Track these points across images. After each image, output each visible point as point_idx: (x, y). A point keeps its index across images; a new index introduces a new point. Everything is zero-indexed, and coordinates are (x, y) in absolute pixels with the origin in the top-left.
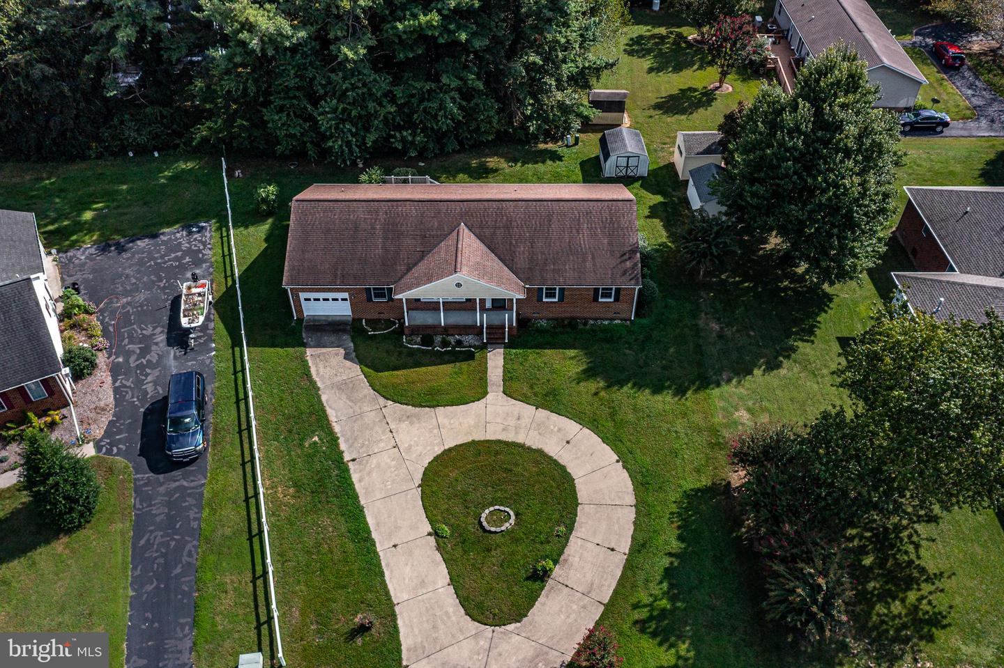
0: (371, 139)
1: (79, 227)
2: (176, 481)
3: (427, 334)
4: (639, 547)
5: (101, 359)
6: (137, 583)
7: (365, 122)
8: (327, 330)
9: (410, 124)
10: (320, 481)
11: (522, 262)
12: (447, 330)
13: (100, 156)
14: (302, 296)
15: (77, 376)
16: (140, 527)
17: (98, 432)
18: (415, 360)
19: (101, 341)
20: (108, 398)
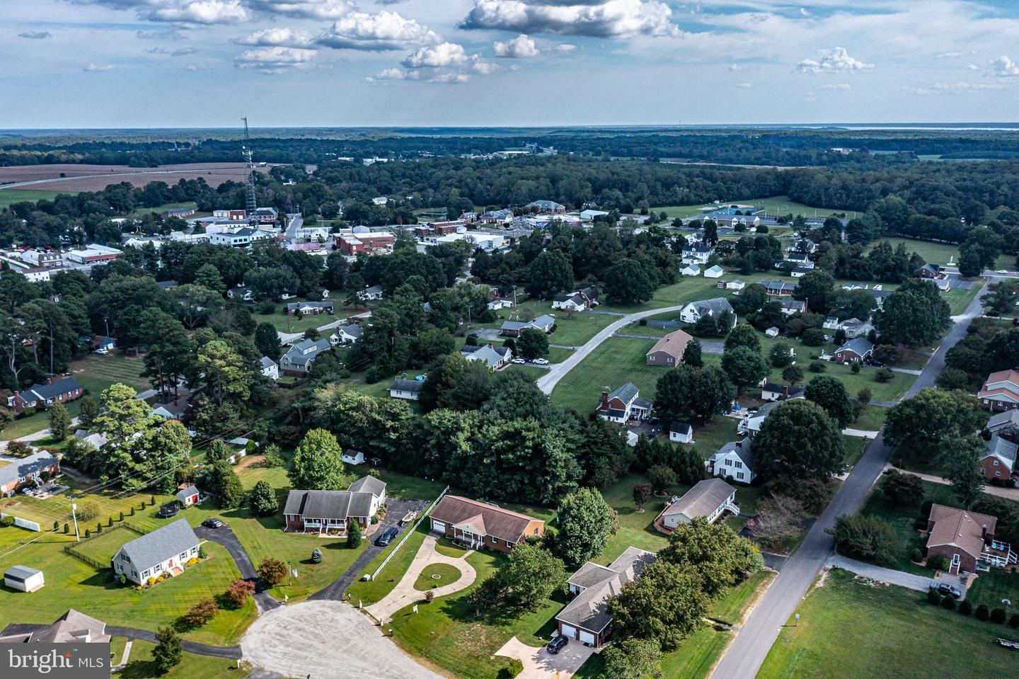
0: (488, 489)
1: (399, 493)
2: (379, 548)
3: (458, 541)
4: (461, 591)
5: (380, 522)
6: (358, 561)
7: (487, 484)
8: (437, 533)
9: (501, 489)
10: (406, 558)
11: (490, 528)
12: (465, 542)
13: (417, 476)
14: (435, 521)
15: (372, 523)
16: (364, 553)
17: (369, 535)
18: (451, 546)
19: (383, 519)
20: (376, 529)
